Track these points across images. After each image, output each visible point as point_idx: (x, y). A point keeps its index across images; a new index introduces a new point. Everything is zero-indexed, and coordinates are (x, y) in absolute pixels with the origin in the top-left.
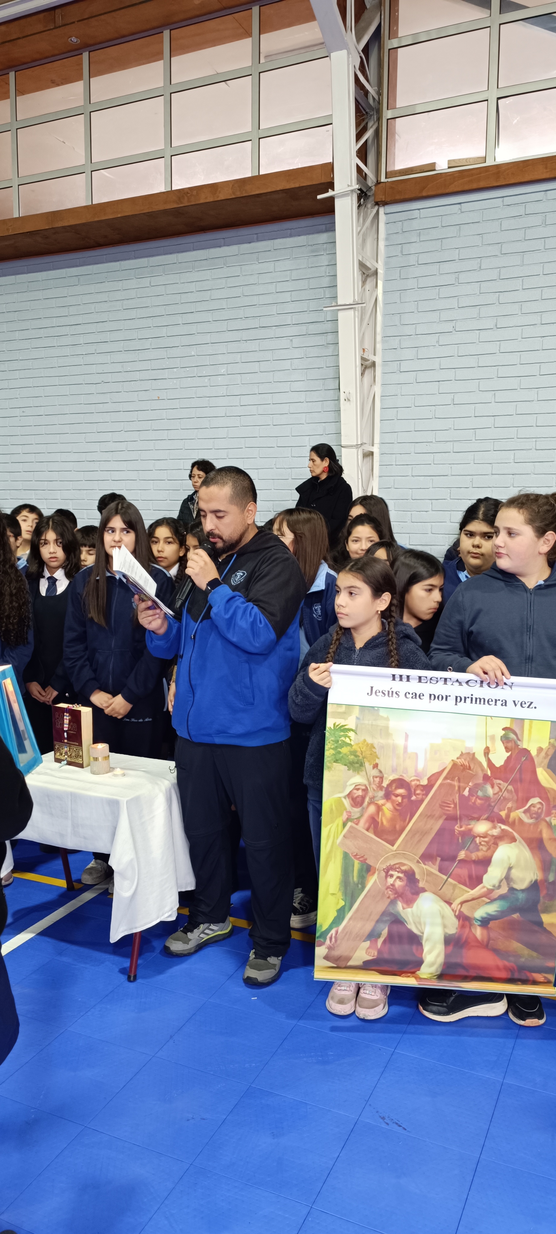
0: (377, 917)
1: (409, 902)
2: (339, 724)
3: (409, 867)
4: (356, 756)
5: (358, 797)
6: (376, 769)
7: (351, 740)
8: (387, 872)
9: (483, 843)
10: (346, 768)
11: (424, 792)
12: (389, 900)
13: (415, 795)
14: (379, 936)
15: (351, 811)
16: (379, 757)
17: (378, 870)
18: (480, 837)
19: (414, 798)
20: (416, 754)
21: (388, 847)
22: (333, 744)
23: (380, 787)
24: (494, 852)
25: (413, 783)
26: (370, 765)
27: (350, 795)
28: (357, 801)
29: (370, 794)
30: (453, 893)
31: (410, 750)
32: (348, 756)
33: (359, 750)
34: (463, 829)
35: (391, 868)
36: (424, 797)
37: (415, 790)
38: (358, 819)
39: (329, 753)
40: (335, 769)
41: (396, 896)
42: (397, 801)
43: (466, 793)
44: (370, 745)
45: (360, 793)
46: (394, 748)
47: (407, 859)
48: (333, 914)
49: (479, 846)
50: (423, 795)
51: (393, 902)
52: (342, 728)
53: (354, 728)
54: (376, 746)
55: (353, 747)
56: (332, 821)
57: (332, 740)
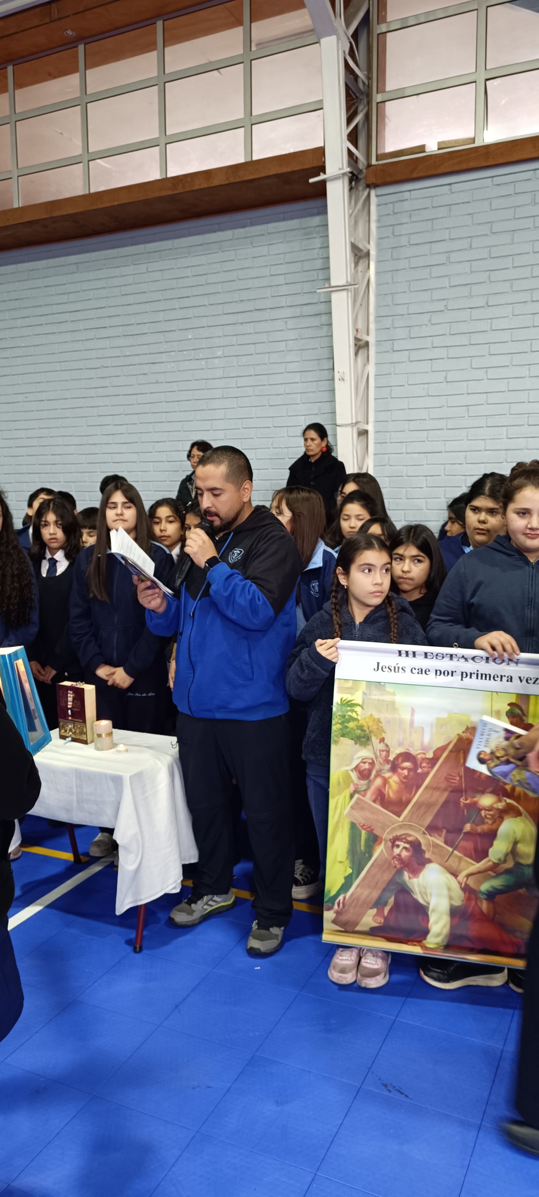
0: (383, 886)
1: (415, 872)
2: (346, 700)
3: (415, 838)
4: (363, 731)
6: (382, 743)
7: (357, 715)
8: (394, 842)
9: (488, 816)
10: (353, 742)
11: (430, 765)
12: (395, 870)
13: (421, 767)
14: (386, 904)
15: (358, 783)
16: (385, 731)
17: (384, 840)
18: (486, 810)
19: (420, 771)
20: (423, 728)
21: (394, 819)
22: (340, 719)
23: (387, 761)
24: (499, 826)
25: (419, 756)
26: (377, 739)
27: (357, 768)
28: (364, 775)
29: (377, 767)
30: (459, 865)
31: (416, 725)
32: (355, 731)
33: (366, 725)
34: (468, 801)
35: (398, 838)
36: (429, 769)
37: (421, 763)
38: (365, 791)
39: (335, 727)
40: (342, 743)
41: (402, 865)
42: (404, 774)
44: (376, 720)
45: (367, 766)
46: (401, 722)
47: (413, 830)
48: (341, 881)
49: (484, 819)
50: (429, 767)
51: (399, 872)
52: (349, 703)
53: (361, 703)
54: (382, 721)
55: (360, 722)
56: (340, 793)
57: (339, 715)
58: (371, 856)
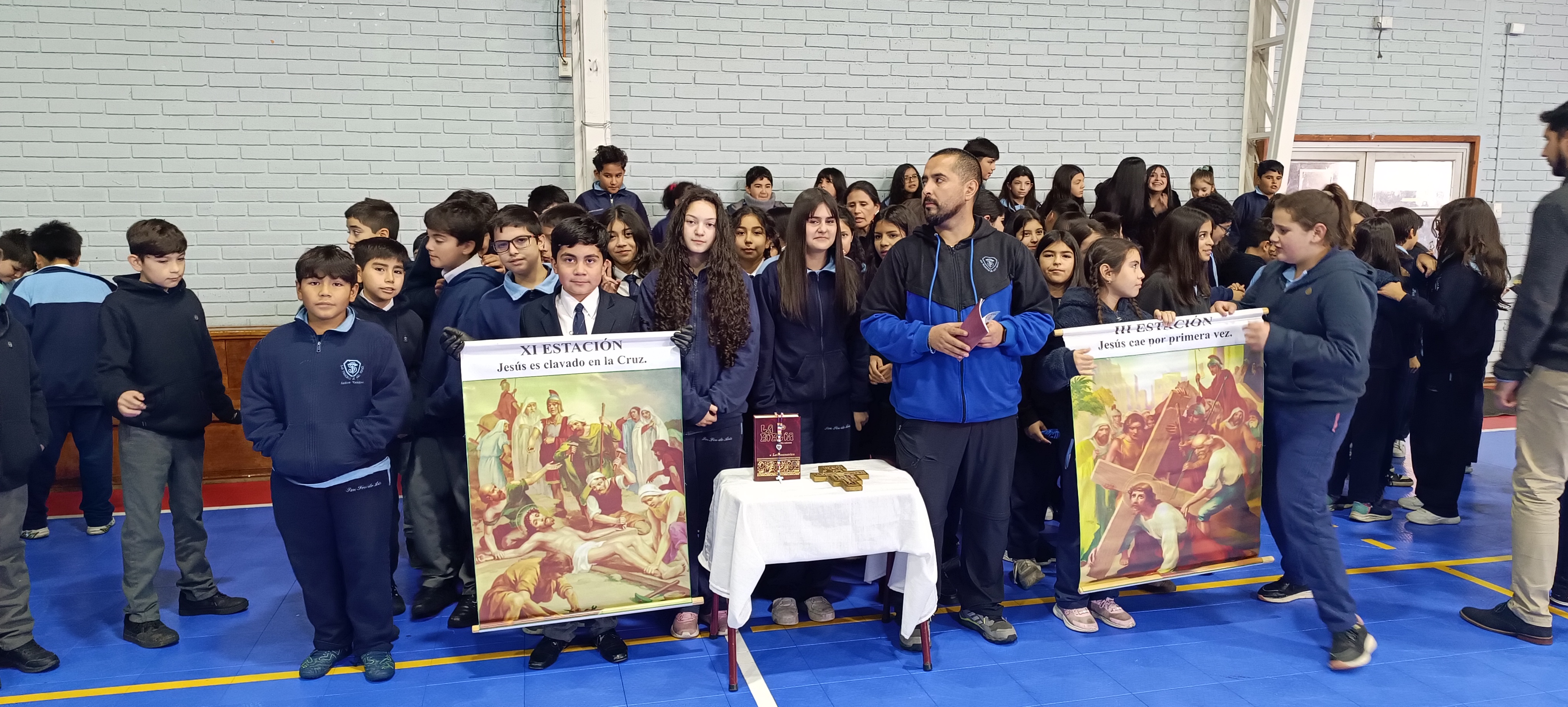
1: (1149, 514)
3: (1147, 486)
4: (1097, 402)
5: (1103, 436)
6: (1115, 410)
7: (1090, 389)
8: (1131, 493)
10: (1088, 413)
11: (1153, 421)
12: (1134, 516)
14: (1129, 547)
15: (1099, 449)
16: (1116, 400)
17: (1123, 493)
18: (1198, 449)
19: (1146, 427)
20: (1145, 391)
23: (1119, 424)
24: (1210, 458)
25: (1145, 416)
26: (1110, 408)
27: (1096, 436)
29: (1112, 432)
31: (1140, 389)
32: (1090, 404)
33: (1097, 396)
34: (1185, 445)
35: (1134, 489)
37: (1147, 421)
38: (1105, 455)
41: (1139, 511)
42: (1134, 433)
43: (1185, 415)
44: (1107, 391)
45: (1104, 432)
46: (1128, 390)
47: (1145, 479)
48: (1091, 538)
49: (1197, 456)
50: (1152, 424)
54: (1111, 391)
55: (1092, 394)
56: (1084, 461)
58: (1114, 510)
